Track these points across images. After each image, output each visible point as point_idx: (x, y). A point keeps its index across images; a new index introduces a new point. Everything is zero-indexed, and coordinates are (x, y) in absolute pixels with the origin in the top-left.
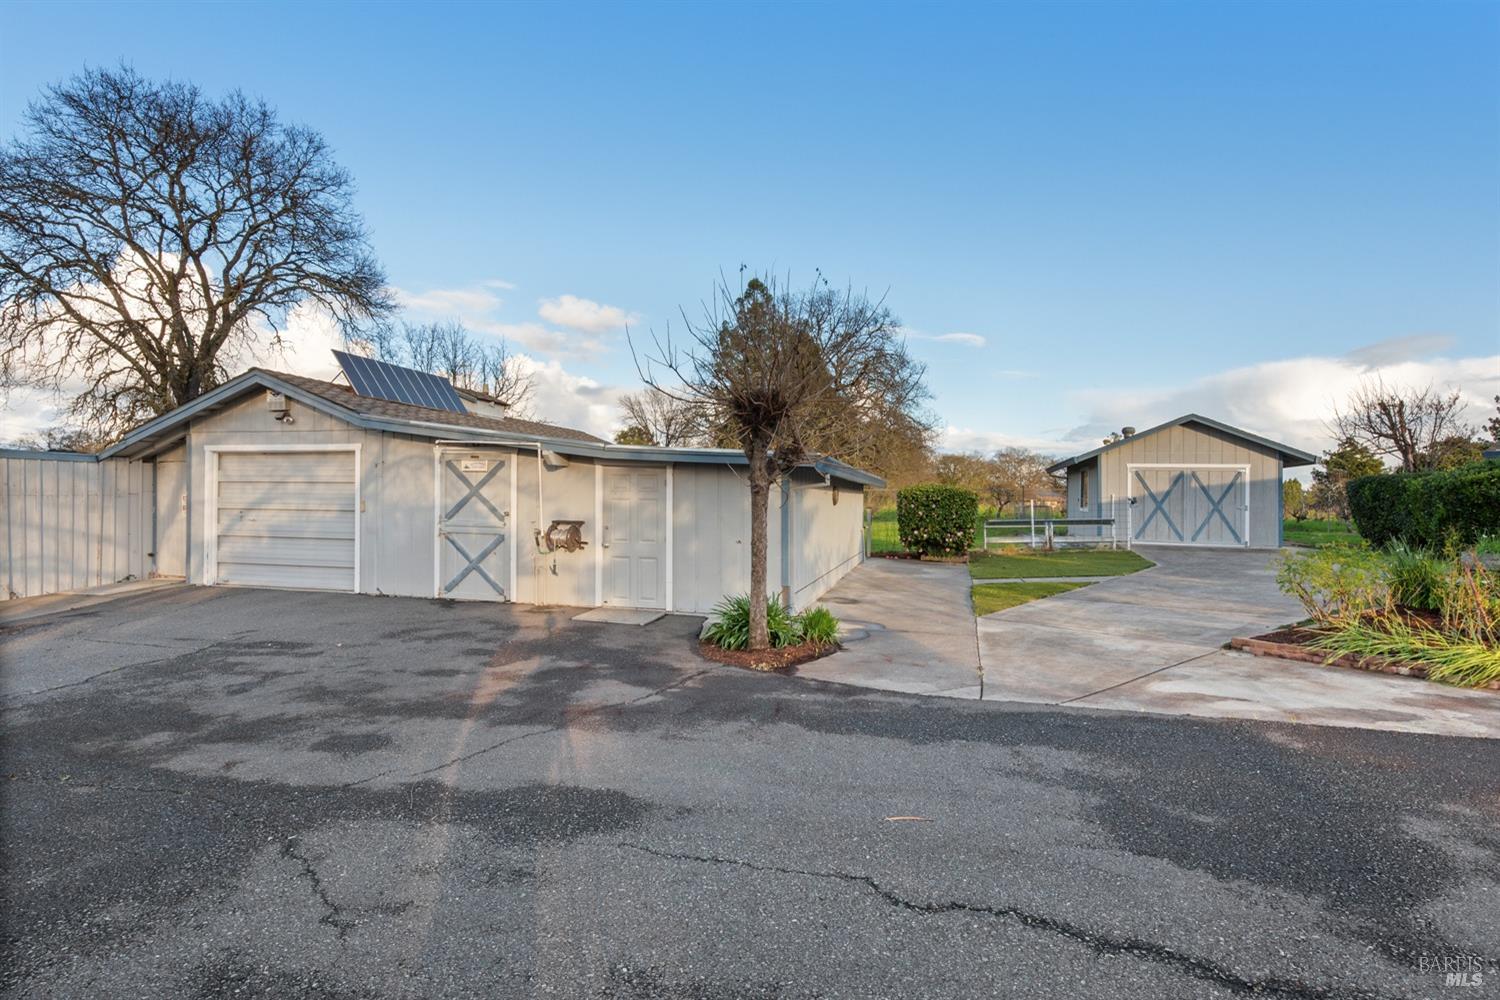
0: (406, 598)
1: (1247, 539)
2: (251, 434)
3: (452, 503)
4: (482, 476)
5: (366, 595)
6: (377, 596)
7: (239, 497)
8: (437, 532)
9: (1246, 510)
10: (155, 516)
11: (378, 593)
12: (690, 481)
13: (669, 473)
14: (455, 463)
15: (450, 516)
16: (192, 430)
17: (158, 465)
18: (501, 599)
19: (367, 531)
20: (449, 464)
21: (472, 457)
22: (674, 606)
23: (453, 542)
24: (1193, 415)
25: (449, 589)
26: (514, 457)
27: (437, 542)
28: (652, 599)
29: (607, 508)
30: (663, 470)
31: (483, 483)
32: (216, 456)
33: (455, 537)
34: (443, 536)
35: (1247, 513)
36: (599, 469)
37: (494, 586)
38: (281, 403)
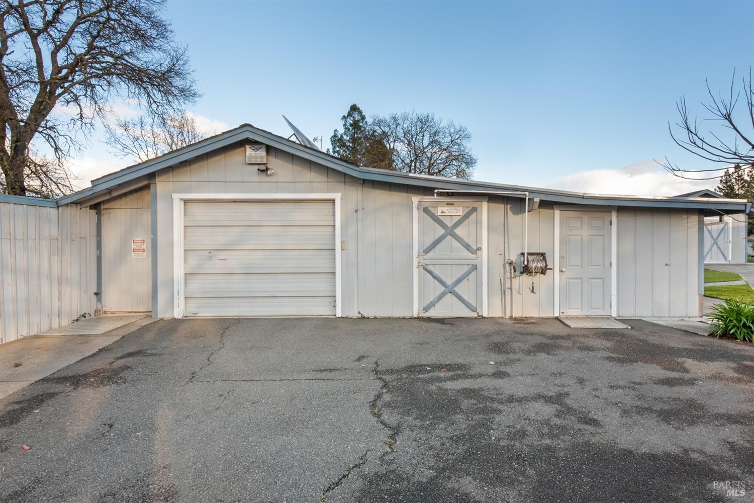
0: (386, 318)
1: (730, 259)
2: (226, 184)
3: (429, 242)
4: (456, 219)
5: (347, 318)
6: (359, 318)
7: (208, 239)
8: (415, 264)
9: (730, 242)
10: (99, 259)
11: (360, 316)
12: (629, 220)
13: (614, 216)
14: (432, 209)
15: (427, 251)
16: (157, 180)
17: (103, 212)
18: (474, 315)
19: (346, 265)
20: (426, 210)
21: (447, 204)
22: (618, 313)
23: (430, 272)
24: (708, 190)
25: (426, 309)
26: (485, 205)
27: (416, 271)
28: (600, 309)
29: (564, 242)
30: (609, 214)
31: (457, 224)
32: (182, 203)
33: (431, 268)
34: (421, 268)
35: (731, 244)
36: (557, 213)
37: (468, 305)
38: (261, 157)
